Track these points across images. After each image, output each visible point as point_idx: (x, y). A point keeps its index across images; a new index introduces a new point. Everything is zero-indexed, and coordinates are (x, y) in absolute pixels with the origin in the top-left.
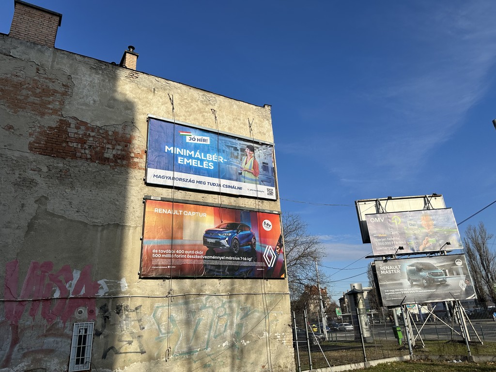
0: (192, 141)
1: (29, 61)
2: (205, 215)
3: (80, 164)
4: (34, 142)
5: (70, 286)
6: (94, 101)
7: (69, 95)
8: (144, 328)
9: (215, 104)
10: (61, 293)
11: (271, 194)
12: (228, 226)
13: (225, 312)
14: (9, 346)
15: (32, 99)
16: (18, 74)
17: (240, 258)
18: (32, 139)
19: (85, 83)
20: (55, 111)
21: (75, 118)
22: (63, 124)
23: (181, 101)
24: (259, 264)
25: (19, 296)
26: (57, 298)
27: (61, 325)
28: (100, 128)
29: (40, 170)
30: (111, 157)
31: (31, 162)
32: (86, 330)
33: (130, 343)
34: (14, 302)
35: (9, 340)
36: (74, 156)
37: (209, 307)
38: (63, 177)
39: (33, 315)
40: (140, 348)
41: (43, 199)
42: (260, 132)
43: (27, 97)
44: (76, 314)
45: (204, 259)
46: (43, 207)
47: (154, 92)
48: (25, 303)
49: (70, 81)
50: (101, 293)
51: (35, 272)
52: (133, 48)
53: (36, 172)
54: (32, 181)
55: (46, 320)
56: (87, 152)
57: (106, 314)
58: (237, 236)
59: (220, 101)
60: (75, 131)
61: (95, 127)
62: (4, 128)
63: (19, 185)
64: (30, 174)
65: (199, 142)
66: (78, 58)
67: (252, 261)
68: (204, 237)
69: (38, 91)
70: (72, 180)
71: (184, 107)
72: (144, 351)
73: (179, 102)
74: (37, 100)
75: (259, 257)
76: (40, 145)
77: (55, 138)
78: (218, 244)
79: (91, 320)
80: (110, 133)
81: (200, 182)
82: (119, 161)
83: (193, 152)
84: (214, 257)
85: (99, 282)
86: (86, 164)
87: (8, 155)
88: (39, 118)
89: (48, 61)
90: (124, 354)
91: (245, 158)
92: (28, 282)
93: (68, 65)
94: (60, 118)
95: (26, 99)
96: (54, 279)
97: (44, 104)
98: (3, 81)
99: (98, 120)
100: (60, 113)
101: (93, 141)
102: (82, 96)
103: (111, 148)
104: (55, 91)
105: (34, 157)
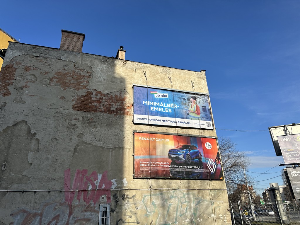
0: (158, 97)
1: (70, 61)
2: (168, 140)
3: (99, 114)
4: (75, 104)
5: (97, 183)
6: (104, 79)
7: (91, 77)
8: (138, 209)
9: (170, 74)
10: (92, 187)
11: (209, 126)
12: (183, 147)
13: (186, 200)
14: (68, 216)
15: (72, 81)
16: (65, 69)
17: (192, 167)
18: (74, 103)
19: (99, 70)
20: (84, 87)
21: (95, 90)
22: (89, 93)
23: (151, 74)
24: (205, 171)
25: (71, 188)
26: (90, 190)
27: (93, 205)
28: (108, 94)
29: (79, 119)
30: (115, 110)
31: (74, 115)
32: (106, 208)
33: (131, 217)
34: (69, 192)
35: (68, 213)
36: (96, 111)
37: (175, 197)
38: (90, 122)
39: (78, 199)
40: (136, 220)
41: (81, 135)
42: (199, 88)
43: (70, 80)
44: (101, 199)
45: (170, 167)
46: (81, 139)
47: (135, 71)
48: (74, 192)
49: (91, 70)
50: (113, 187)
51: (79, 175)
52: (123, 47)
53: (77, 121)
54: (75, 125)
55: (85, 202)
56: (102, 107)
57: (117, 199)
58: (189, 153)
59: (173, 71)
60: (95, 96)
61: (105, 94)
62: (60, 98)
63: (69, 128)
64: (74, 122)
65: (162, 97)
66: (94, 56)
67: (200, 169)
68: (169, 154)
69: (75, 77)
70: (95, 124)
71: (152, 78)
72: (139, 222)
73: (149, 75)
74: (75, 82)
75: (205, 166)
76: (78, 106)
77: (85, 101)
78: (178, 158)
79: (109, 203)
80: (113, 96)
81: (164, 121)
82: (119, 111)
83: (159, 103)
84: (176, 166)
85: (112, 181)
86: (102, 115)
87: (63, 112)
88: (77, 91)
89: (79, 60)
90: (127, 224)
91: (190, 104)
92: (75, 180)
93: (89, 61)
94: (87, 90)
95: (70, 82)
96: (88, 179)
97: (78, 84)
98: (58, 73)
99: (107, 90)
100: (87, 88)
101: (105, 101)
102: (97, 77)
103: (114, 104)
104: (84, 76)
105: (75, 112)
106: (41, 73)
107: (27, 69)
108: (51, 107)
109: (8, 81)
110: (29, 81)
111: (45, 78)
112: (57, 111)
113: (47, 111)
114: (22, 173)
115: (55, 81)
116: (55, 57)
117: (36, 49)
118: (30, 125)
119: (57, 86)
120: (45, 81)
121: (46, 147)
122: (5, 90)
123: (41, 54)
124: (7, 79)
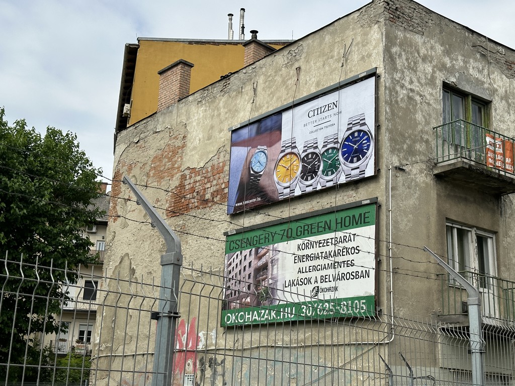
1: (165, 128)
3: (191, 215)
4: (168, 207)
5: (184, 340)
6: (200, 140)
7: (186, 145)
8: (226, 384)
10: (179, 346)
15: (167, 165)
18: (167, 205)
20: (178, 168)
21: (189, 168)
27: (179, 376)
28: (203, 168)
30: (210, 197)
36: (188, 209)
44: (187, 367)
47: (242, 92)
50: (201, 347)
56: (195, 200)
57: (203, 367)
60: (189, 181)
61: (200, 169)
62: (155, 203)
66: (191, 98)
69: (171, 153)
71: (267, 90)
76: (172, 208)
77: (178, 196)
82: (215, 198)
85: (200, 334)
88: (171, 182)
89: (174, 119)
93: (185, 113)
94: (181, 174)
95: (165, 168)
96: (176, 333)
97: (173, 167)
98: (155, 159)
99: (202, 160)
100: (181, 169)
101: (199, 185)
102: (192, 141)
103: (210, 186)
104: (179, 148)
105: (169, 222)
106: (141, 168)
107: (130, 169)
109: (117, 199)
111: (143, 176)
115: (152, 175)
116: (152, 130)
117: (137, 128)
118: (131, 258)
120: (143, 181)
122: (115, 212)
123: (141, 134)
124: (116, 195)
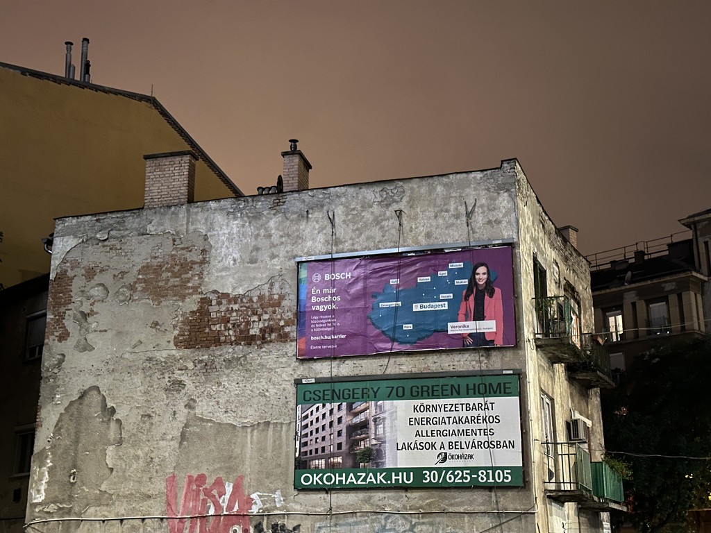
3: (225, 350)
4: (178, 335)
5: (224, 502)
6: (235, 260)
7: (207, 262)
9: (402, 198)
10: (215, 509)
16: (157, 255)
18: (176, 332)
19: (223, 238)
20: (195, 289)
21: (215, 292)
23: (347, 215)
25: (179, 513)
26: (212, 516)
28: (244, 296)
29: (187, 368)
30: (258, 333)
31: (178, 360)
34: (175, 520)
37: (390, 530)
38: (208, 372)
41: (191, 402)
42: (489, 222)
43: (167, 281)
46: (192, 412)
47: (307, 217)
48: (184, 520)
49: (207, 242)
51: (191, 486)
53: (183, 372)
54: (181, 384)
59: (412, 189)
61: (237, 296)
62: (151, 327)
63: (169, 390)
64: (178, 375)
69: (176, 270)
70: (218, 373)
71: (351, 225)
73: (343, 218)
74: (177, 281)
76: (185, 337)
82: (267, 336)
85: (252, 496)
87: (158, 357)
88: (181, 304)
92: (185, 497)
93: (203, 221)
94: (200, 296)
95: (166, 284)
96: (208, 493)
97: (183, 285)
98: (145, 269)
99: (241, 286)
100: (199, 290)
101: (237, 316)
102: (220, 258)
103: (257, 320)
104: (193, 263)
105: (181, 354)
106: (114, 276)
107: (90, 273)
108: (136, 350)
109: (62, 309)
110: (95, 301)
111: (122, 287)
112: (148, 357)
113: (131, 360)
114: (100, 487)
116: (136, 229)
117: (102, 221)
118: (104, 394)
119: (144, 301)
120: (123, 294)
121: (134, 435)
122: (61, 327)
123: (112, 230)
124: (60, 305)
